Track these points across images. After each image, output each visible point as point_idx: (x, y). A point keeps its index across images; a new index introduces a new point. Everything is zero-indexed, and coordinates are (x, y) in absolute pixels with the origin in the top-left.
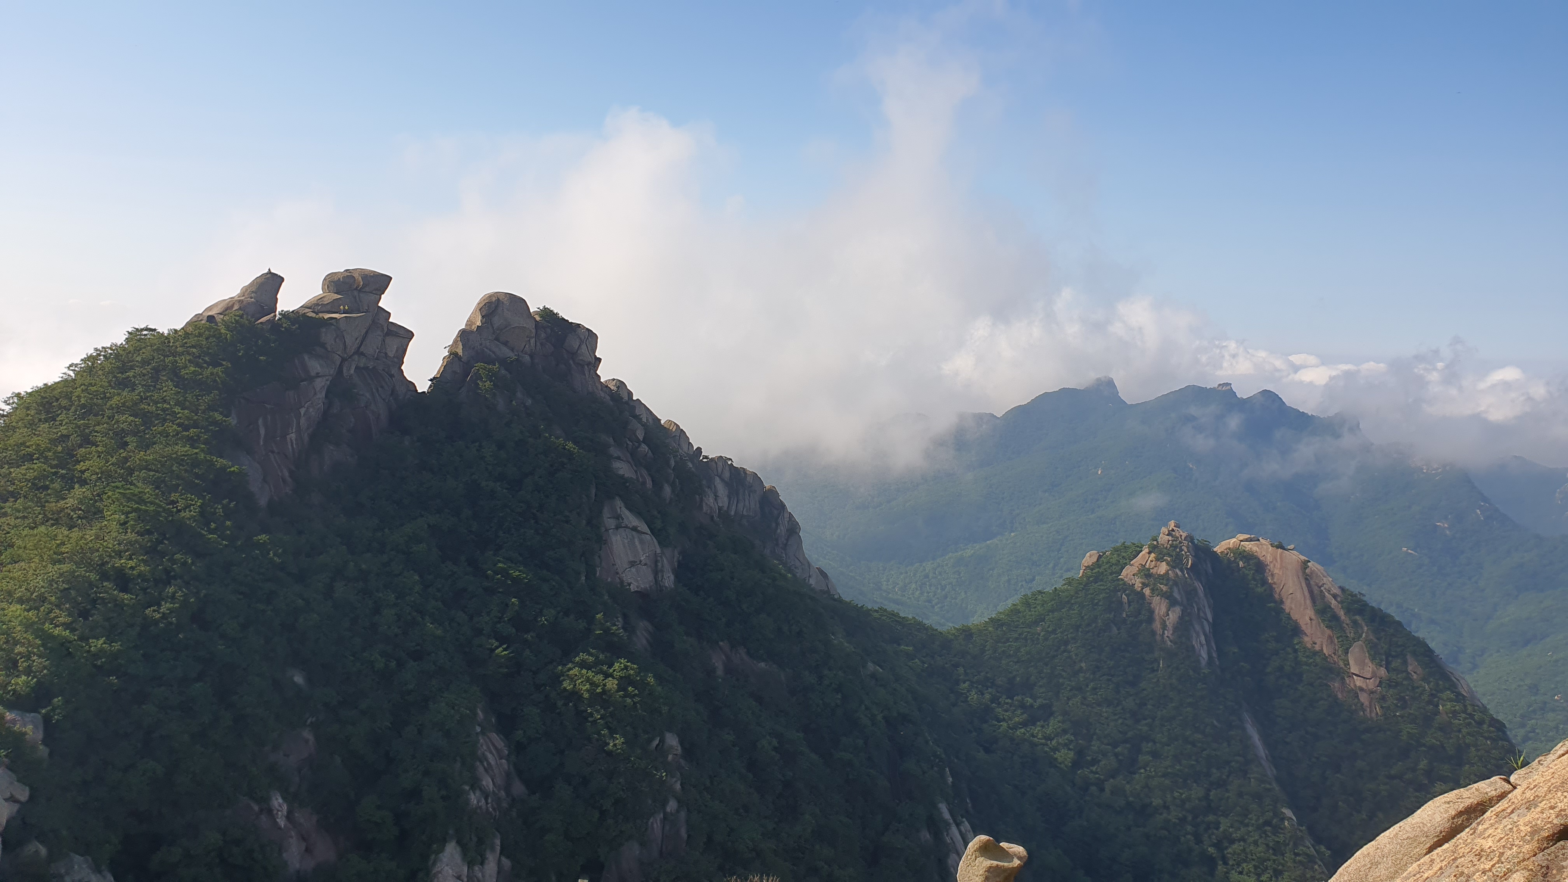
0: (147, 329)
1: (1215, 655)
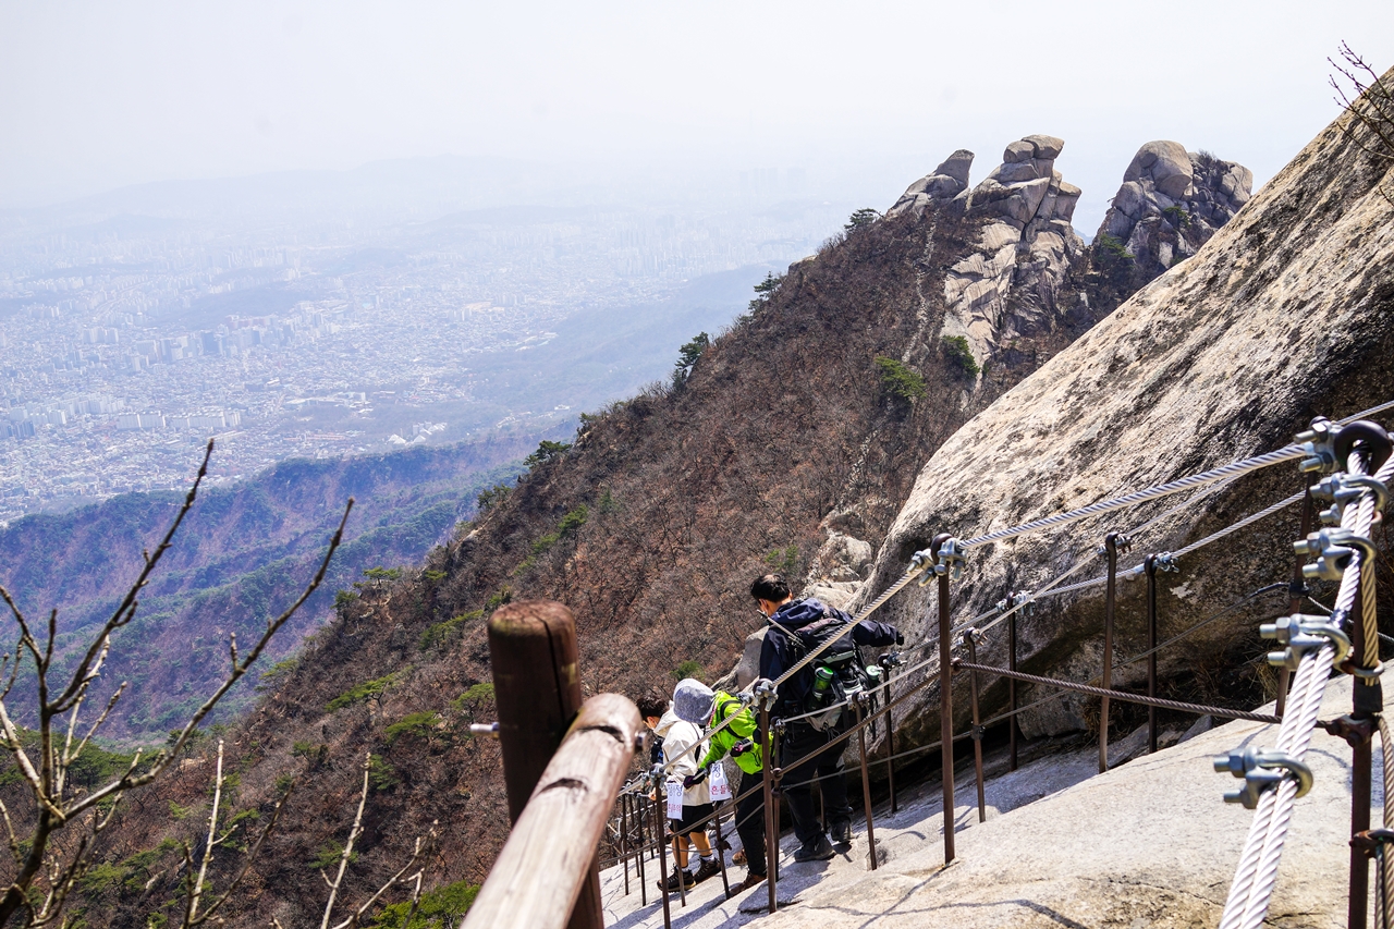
0: (869, 210)
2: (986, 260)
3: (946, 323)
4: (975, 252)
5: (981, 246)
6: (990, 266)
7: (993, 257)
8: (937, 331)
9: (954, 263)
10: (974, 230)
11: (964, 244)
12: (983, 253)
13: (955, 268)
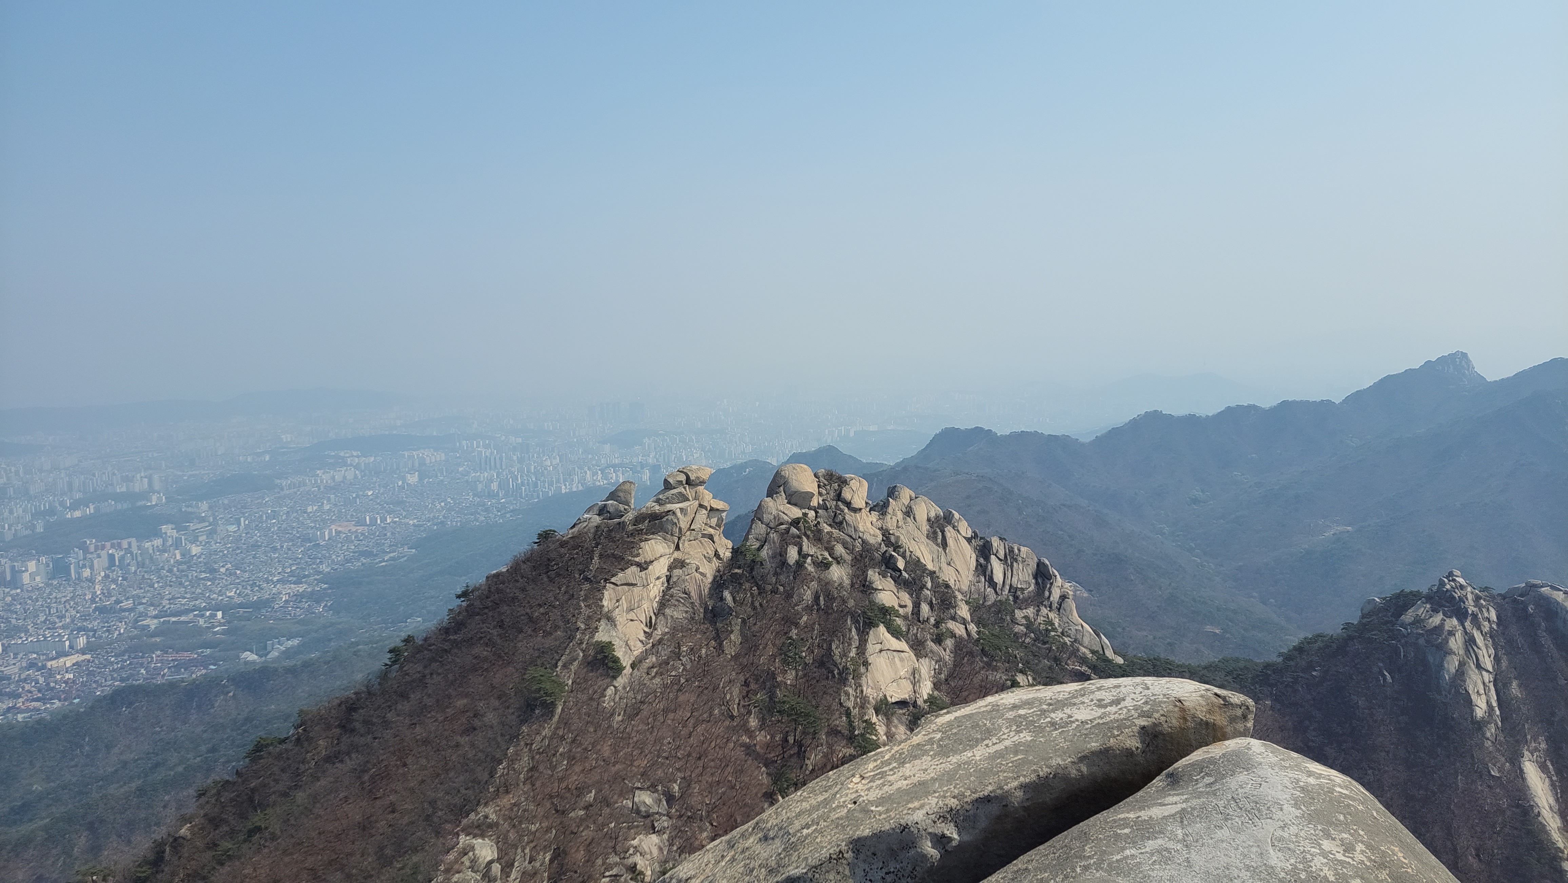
0: (551, 531)
1: (1495, 704)
2: (641, 571)
3: (600, 629)
4: (632, 565)
5: (637, 559)
6: (644, 576)
7: (647, 569)
8: (592, 637)
9: (613, 576)
10: (632, 546)
11: (623, 559)
12: (638, 565)
13: (613, 580)
